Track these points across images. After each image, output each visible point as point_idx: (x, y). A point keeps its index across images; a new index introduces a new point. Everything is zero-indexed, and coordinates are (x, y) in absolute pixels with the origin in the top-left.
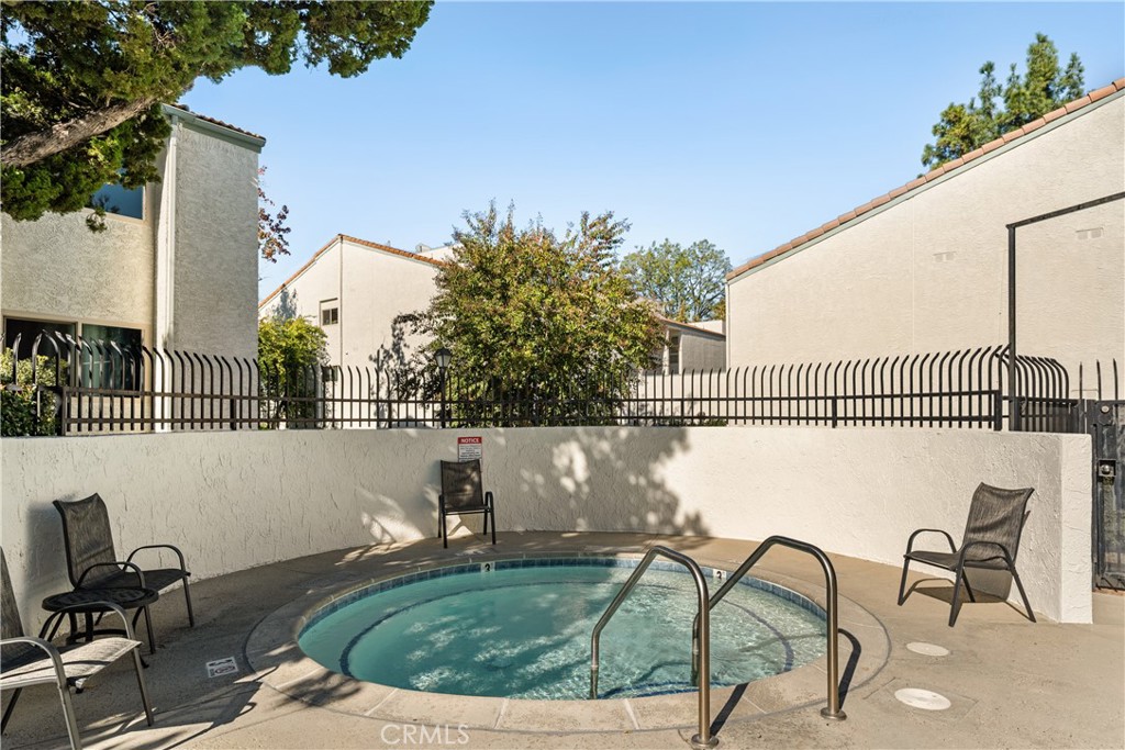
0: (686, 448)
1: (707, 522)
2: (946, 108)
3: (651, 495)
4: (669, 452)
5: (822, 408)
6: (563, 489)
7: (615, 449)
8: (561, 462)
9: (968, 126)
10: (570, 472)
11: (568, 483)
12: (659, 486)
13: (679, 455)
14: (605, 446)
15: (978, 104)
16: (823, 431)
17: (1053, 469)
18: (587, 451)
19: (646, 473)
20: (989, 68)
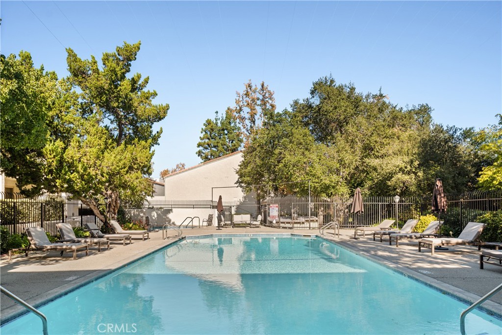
0: (172, 212)
1: (175, 223)
2: (207, 120)
3: (167, 219)
4: (170, 213)
5: (192, 206)
6: (153, 219)
7: (161, 212)
8: (153, 215)
9: (212, 126)
10: (154, 216)
11: (154, 218)
12: (168, 218)
13: (171, 213)
14: (160, 212)
15: (214, 122)
16: (192, 209)
17: (215, 212)
18: (157, 213)
19: (166, 216)
20: (217, 112)
